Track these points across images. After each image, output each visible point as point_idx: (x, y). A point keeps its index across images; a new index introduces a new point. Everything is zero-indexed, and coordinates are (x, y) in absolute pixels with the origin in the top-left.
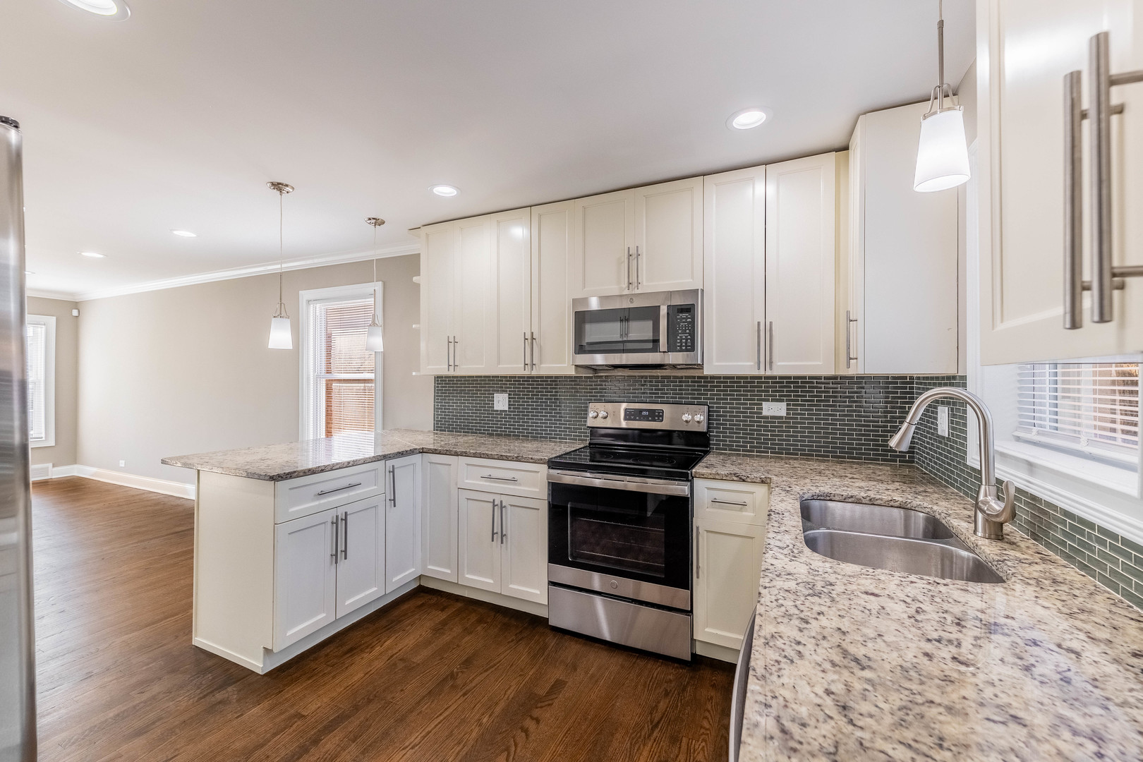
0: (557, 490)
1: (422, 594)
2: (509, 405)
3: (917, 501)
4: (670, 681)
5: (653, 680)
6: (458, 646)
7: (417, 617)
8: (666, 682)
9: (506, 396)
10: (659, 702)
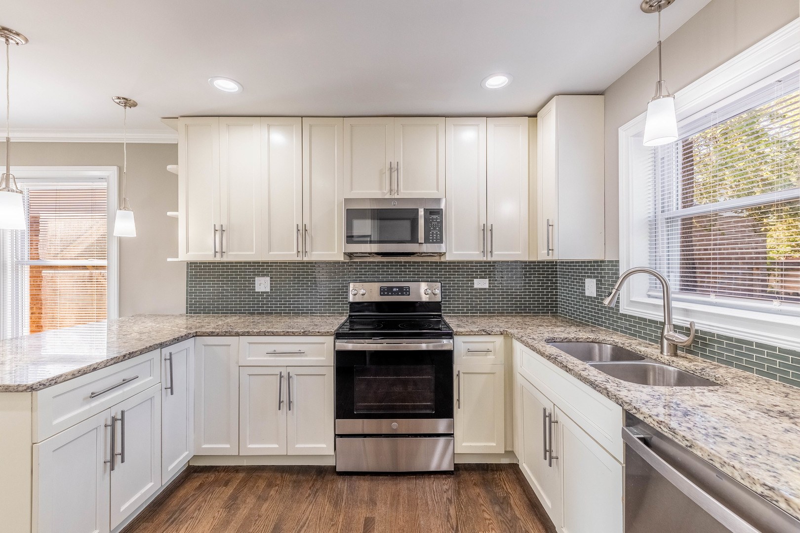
0: (341, 356)
1: (196, 475)
2: (271, 287)
3: (602, 337)
4: (447, 490)
5: (435, 494)
6: (259, 516)
7: (200, 499)
8: (445, 492)
9: (268, 279)
10: (449, 510)
